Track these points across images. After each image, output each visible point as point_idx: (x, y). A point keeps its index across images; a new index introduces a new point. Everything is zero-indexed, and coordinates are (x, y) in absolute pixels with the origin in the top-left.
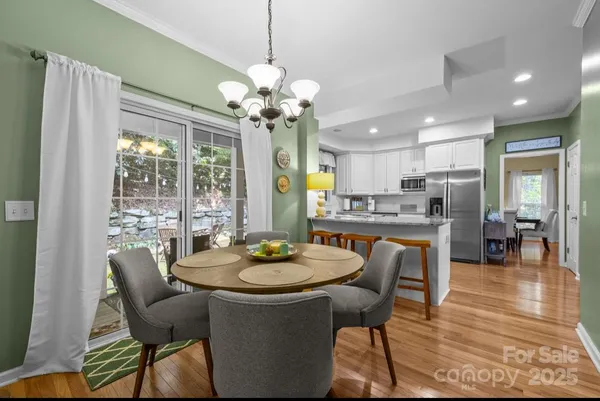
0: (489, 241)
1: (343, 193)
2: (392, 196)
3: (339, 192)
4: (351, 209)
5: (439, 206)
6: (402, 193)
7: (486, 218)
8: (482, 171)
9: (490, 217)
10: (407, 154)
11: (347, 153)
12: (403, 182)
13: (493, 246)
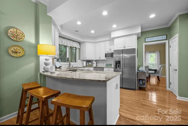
0: (140, 80)
1: (83, 59)
2: (102, 60)
3: (81, 59)
4: (86, 66)
5: (119, 65)
6: (106, 59)
7: (138, 70)
8: (136, 49)
9: (140, 69)
10: (107, 43)
11: (84, 42)
12: (106, 54)
13: (141, 82)
